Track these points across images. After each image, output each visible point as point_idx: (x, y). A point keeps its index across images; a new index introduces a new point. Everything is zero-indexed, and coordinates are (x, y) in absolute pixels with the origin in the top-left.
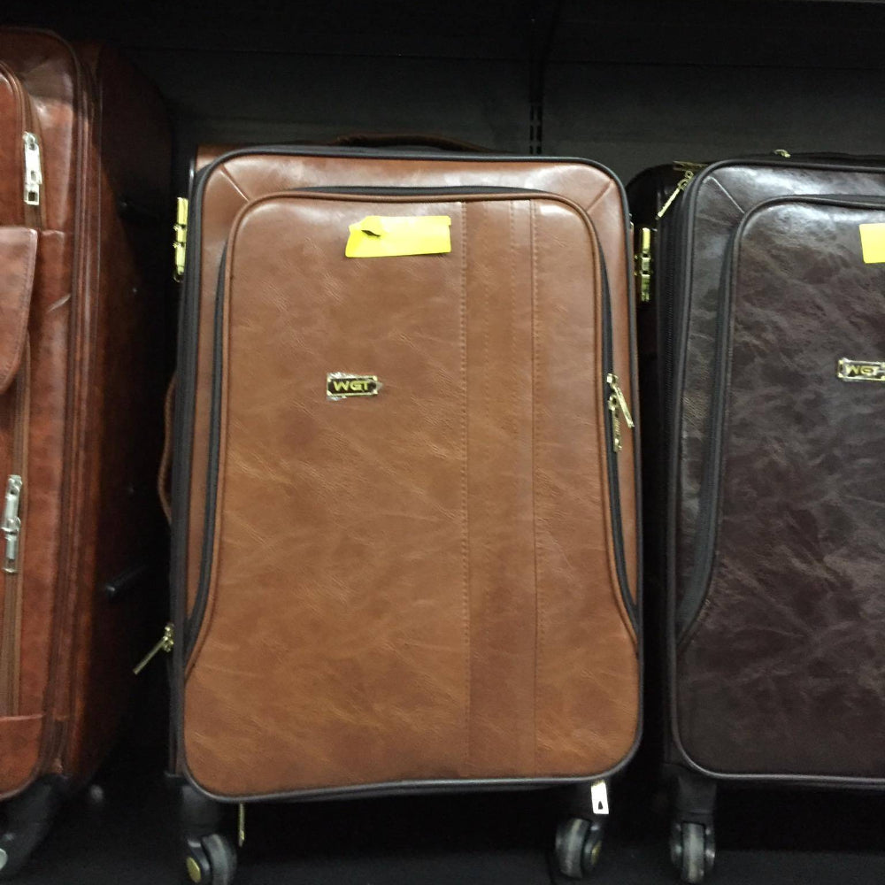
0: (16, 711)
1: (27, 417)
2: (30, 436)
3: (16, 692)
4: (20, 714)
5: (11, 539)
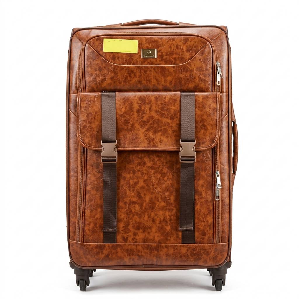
0: (221, 242)
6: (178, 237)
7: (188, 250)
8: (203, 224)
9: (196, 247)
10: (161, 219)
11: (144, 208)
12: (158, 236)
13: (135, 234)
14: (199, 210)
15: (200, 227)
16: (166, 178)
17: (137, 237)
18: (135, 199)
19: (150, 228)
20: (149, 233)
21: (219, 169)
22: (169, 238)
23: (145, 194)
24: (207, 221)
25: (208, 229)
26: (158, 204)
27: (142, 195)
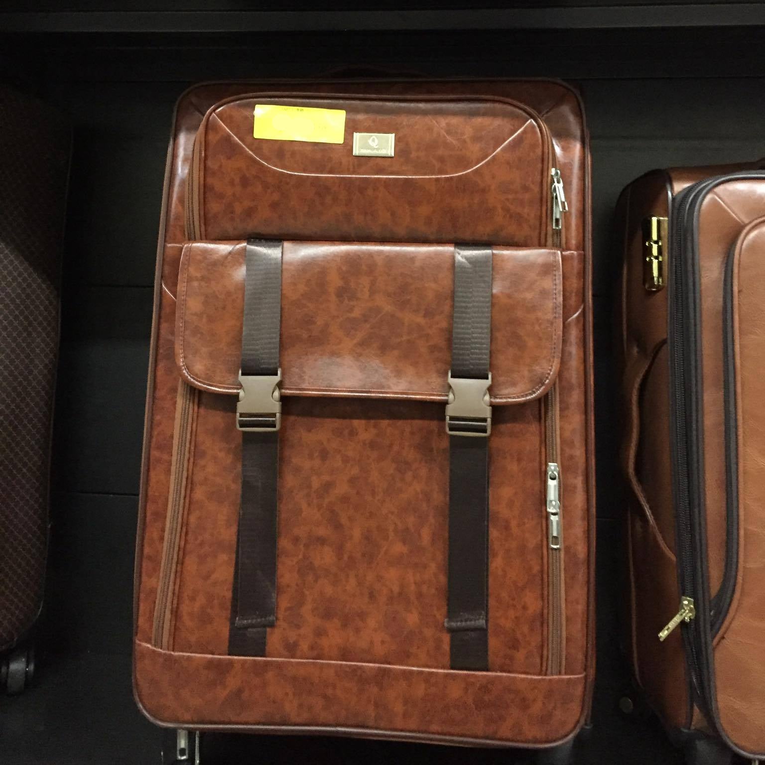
0: (563, 671)
1: (558, 412)
2: (561, 428)
3: (564, 653)
4: (566, 674)
5: (554, 519)
6: (438, 648)
7: (466, 690)
8: (512, 613)
9: (492, 681)
10: (392, 591)
11: (346, 557)
12: (383, 642)
13: (320, 633)
14: (500, 572)
15: (502, 622)
16: (409, 475)
17: (324, 642)
18: (322, 532)
19: (362, 616)
20: (357, 630)
21: (559, 457)
22: (414, 650)
23: (350, 519)
24: (525, 608)
25: (525, 629)
26: (384, 549)
27: (344, 520)
